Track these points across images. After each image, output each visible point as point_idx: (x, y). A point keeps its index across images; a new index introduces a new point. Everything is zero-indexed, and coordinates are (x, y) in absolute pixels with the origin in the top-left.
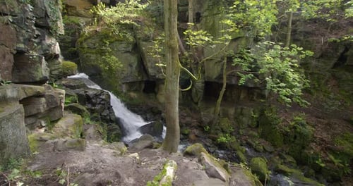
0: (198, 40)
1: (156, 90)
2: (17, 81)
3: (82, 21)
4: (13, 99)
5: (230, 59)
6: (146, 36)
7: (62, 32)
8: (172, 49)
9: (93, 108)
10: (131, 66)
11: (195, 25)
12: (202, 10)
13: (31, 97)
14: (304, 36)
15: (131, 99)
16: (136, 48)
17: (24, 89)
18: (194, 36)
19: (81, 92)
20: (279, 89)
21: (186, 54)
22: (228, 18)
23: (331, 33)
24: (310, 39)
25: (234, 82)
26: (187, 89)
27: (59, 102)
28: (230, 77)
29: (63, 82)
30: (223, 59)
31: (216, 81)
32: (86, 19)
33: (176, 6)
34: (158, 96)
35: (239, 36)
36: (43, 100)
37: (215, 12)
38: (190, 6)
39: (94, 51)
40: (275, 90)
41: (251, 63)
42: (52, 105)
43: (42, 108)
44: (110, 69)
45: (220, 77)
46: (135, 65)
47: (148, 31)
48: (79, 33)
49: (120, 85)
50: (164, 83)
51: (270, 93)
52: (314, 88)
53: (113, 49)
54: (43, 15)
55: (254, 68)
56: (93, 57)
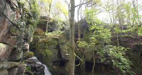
0: (82, 45)
1: (65, 65)
2: (9, 60)
3: (39, 37)
4: (5, 68)
5: (95, 52)
6: (62, 42)
7: (32, 41)
8: (72, 48)
9: (36, 73)
10: (55, 54)
11: (81, 39)
12: (83, 33)
13: (12, 67)
14: (124, 43)
15: (53, 69)
16: (58, 47)
17: (11, 64)
18: (81, 43)
19: (33, 65)
20: (118, 65)
21: (78, 50)
22: (93, 37)
23: (135, 42)
24: (127, 44)
25: (98, 62)
26: (78, 65)
27: (23, 70)
28: (96, 60)
29: (27, 61)
30: (92, 52)
31: (91, 61)
32: (41, 36)
34: (65, 68)
35: (98, 43)
36: (17, 69)
37: (88, 34)
38: (79, 32)
39: (41, 48)
40: (117, 66)
41: (104, 54)
42: (19, 71)
43: (15, 73)
44: (47, 55)
45: (92, 60)
46: (57, 54)
47: (64, 41)
48: (38, 41)
49: (50, 62)
50: (68, 62)
51: (115, 67)
52: (135, 65)
53: (49, 47)
54: (27, 35)
55: (106, 56)
56: (41, 50)
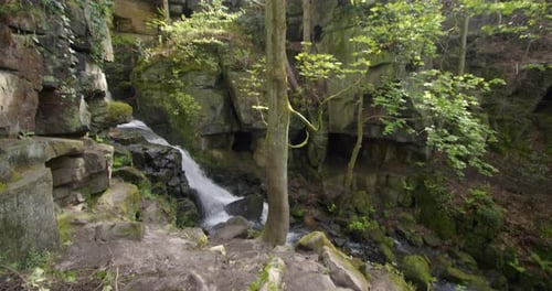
0: (317, 69)
1: (252, 146)
2: (42, 132)
3: (139, 41)
4: (37, 160)
5: (368, 98)
6: (238, 62)
7: (111, 58)
8: (277, 82)
9: (155, 174)
10: (213, 108)
11: (313, 46)
12: (325, 21)
13: (61, 156)
14: (487, 61)
15: (214, 160)
16: (222, 82)
17: (52, 144)
18: (312, 63)
19: (138, 148)
20: (445, 145)
21: (300, 90)
22: (365, 34)
23: (530, 56)
24: (496, 66)
25: (374, 134)
26: (301, 145)
27: (104, 165)
28: (368, 127)
29: (111, 134)
30: (357, 97)
31: (347, 132)
32: (146, 38)
33: (284, 17)
34: (255, 155)
35: (381, 62)
36: (81, 161)
37: (344, 25)
38: (306, 15)
39: (158, 86)
40: (440, 147)
41: (400, 105)
42: (93, 168)
43: (78, 173)
44: (182, 113)
45: (353, 126)
46: (220, 107)
47: (243, 55)
48: (136, 59)
49: (197, 139)
50: (265, 136)
51: (433, 151)
52: (506, 144)
53: (186, 84)
54: (83, 33)
55: (408, 112)
56: (156, 95)
